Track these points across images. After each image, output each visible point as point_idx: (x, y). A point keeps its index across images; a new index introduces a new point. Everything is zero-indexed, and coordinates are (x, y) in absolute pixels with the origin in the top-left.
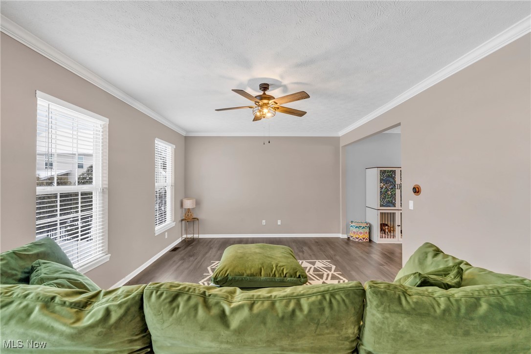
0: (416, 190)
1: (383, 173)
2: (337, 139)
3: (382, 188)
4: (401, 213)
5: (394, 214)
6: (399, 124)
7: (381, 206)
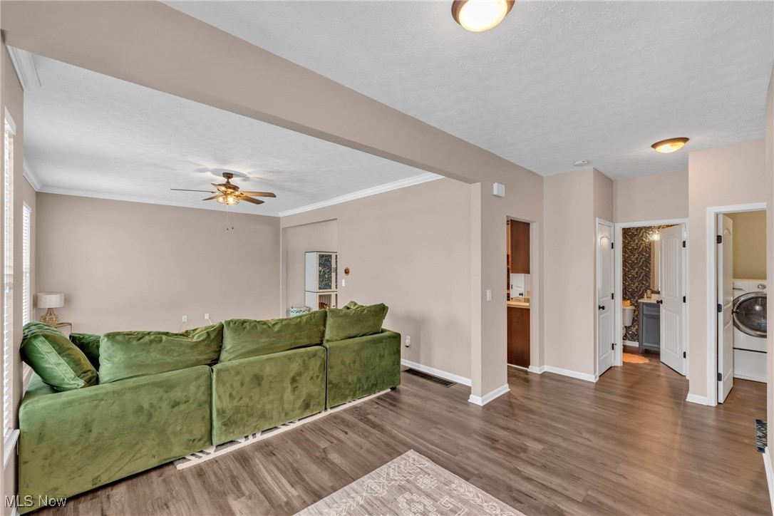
0: (347, 272)
1: (321, 257)
2: (278, 219)
3: (320, 272)
4: (336, 295)
5: (330, 295)
6: (336, 219)
7: (320, 288)
